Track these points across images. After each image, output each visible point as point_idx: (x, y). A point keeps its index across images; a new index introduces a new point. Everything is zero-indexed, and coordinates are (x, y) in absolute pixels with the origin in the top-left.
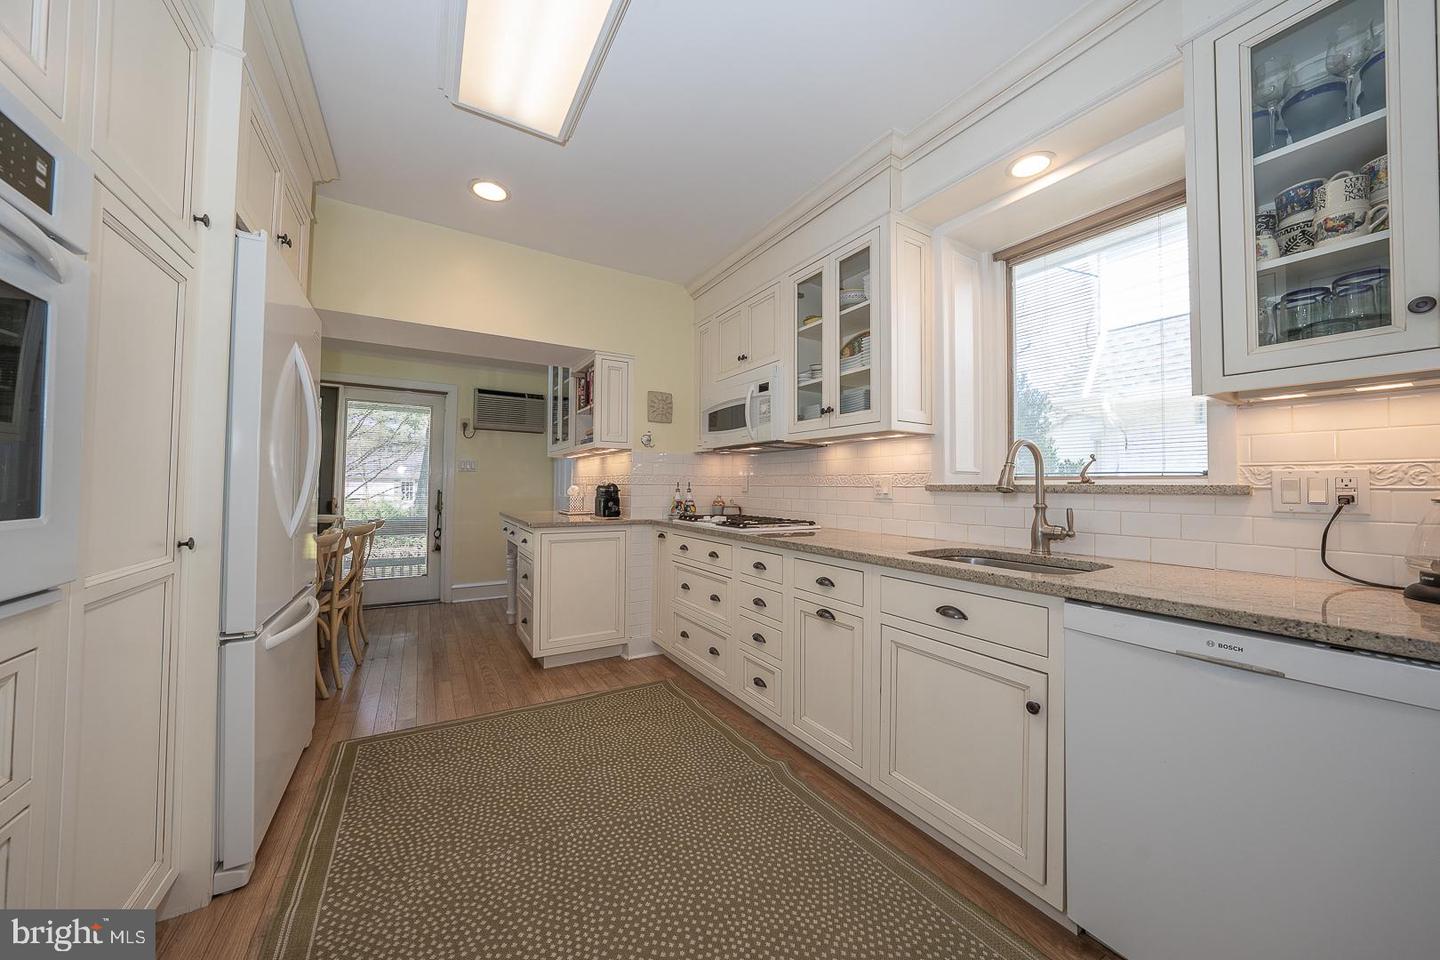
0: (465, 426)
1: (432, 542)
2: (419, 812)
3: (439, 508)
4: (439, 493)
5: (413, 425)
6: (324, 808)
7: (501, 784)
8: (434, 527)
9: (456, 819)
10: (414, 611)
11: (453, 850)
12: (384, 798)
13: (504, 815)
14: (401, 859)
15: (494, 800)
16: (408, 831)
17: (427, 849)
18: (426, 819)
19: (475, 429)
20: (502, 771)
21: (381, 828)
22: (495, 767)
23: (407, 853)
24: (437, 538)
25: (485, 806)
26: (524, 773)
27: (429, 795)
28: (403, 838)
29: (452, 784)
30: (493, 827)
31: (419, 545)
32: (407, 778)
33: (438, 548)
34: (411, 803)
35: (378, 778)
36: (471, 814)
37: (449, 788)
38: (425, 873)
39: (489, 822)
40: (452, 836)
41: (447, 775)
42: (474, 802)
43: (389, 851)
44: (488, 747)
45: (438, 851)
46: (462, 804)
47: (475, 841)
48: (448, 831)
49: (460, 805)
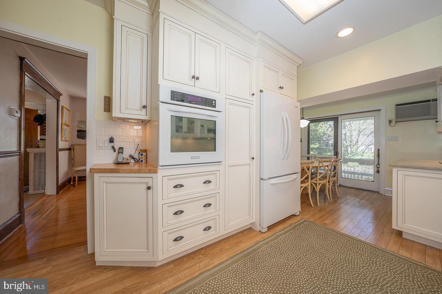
0: (390, 122)
1: (376, 169)
2: (300, 246)
3: (378, 156)
4: (379, 150)
5: (369, 124)
6: (286, 230)
7: (328, 259)
8: (376, 163)
9: (306, 255)
10: (365, 193)
11: (296, 261)
12: (298, 237)
13: (318, 267)
14: (286, 251)
15: (321, 260)
16: (294, 247)
17: (292, 255)
18: (300, 249)
19: (396, 122)
20: (334, 255)
21: (290, 242)
22: (333, 253)
23: (288, 252)
24: (378, 167)
25: (317, 259)
26: (341, 262)
27: (307, 244)
28: (291, 248)
29: (316, 247)
30: (312, 266)
31: (371, 170)
32: (308, 236)
33: (378, 172)
34: (302, 243)
35: (302, 232)
36: (311, 258)
37: (314, 247)
38: (286, 259)
39: (312, 264)
40: (300, 258)
41: (317, 243)
42: (315, 256)
43: (286, 248)
44: (339, 246)
45: (294, 258)
46: (312, 253)
47: (303, 264)
48: (301, 256)
49: (311, 253)
